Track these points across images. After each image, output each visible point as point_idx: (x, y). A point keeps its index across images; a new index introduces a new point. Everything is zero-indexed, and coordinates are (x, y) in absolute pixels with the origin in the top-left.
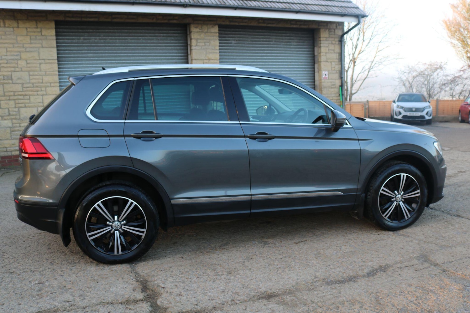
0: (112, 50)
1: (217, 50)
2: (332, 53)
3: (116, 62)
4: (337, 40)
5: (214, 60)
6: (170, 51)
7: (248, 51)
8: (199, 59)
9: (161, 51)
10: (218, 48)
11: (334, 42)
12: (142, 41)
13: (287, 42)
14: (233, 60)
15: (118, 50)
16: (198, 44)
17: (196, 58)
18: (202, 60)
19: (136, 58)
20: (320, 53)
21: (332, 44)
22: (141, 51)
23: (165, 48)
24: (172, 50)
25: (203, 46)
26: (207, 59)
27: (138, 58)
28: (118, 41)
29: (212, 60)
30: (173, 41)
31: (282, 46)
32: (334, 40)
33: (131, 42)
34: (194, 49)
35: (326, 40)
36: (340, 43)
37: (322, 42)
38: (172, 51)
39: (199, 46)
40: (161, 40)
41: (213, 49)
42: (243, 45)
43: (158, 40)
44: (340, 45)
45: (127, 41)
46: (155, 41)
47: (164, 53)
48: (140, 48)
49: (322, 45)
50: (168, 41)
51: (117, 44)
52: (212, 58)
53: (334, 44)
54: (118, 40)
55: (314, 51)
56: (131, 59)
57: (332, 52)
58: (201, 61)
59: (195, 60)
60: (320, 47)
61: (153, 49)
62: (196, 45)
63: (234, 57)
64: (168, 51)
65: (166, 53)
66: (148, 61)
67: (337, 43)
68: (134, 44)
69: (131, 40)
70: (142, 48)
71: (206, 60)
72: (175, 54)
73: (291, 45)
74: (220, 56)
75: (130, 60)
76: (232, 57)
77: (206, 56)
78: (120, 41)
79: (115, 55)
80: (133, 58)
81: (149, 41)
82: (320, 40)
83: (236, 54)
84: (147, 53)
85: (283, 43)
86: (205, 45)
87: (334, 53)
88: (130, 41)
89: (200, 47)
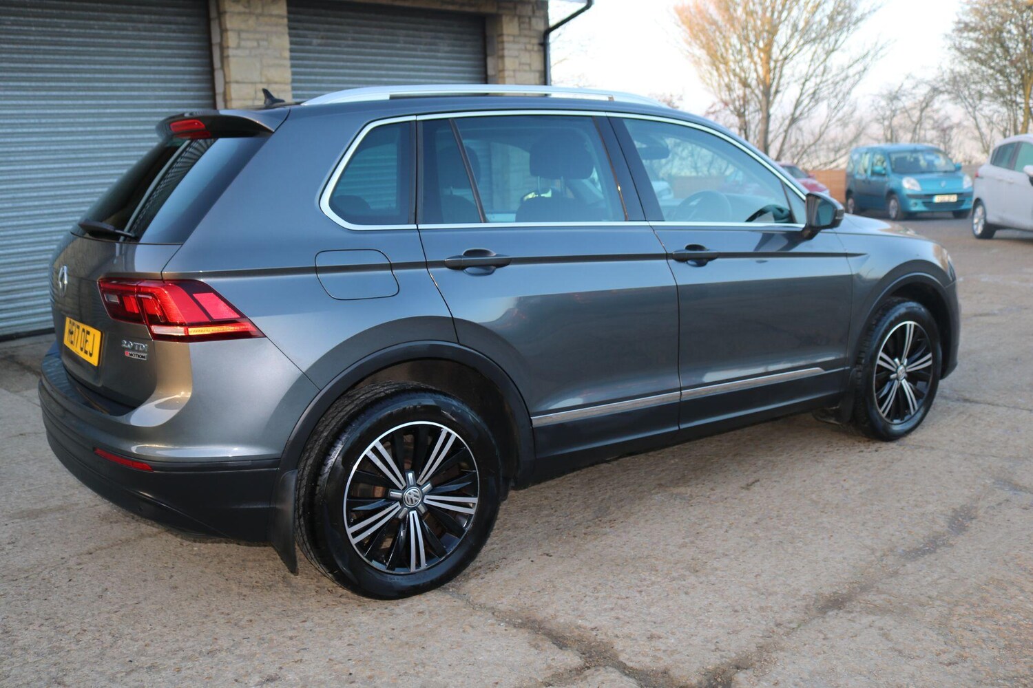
0: (19, 52)
1: (285, 58)
2: (525, 71)
3: (33, 84)
4: (535, 41)
5: (281, 83)
6: (169, 60)
7: (348, 64)
8: (246, 81)
9: (146, 59)
10: (287, 54)
11: (529, 47)
12: (97, 31)
13: (431, 44)
14: (317, 85)
15: (35, 52)
16: (243, 43)
17: (239, 78)
18: (252, 83)
19: (84, 75)
20: (503, 70)
21: (526, 50)
22: (97, 58)
23: (155, 51)
24: (174, 57)
25: (253, 48)
26: (264, 80)
27: (88, 76)
28: (33, 29)
29: (276, 83)
30: (174, 35)
31: (419, 53)
32: (529, 43)
33: (69, 32)
34: (234, 56)
35: (514, 42)
36: (541, 48)
37: (506, 45)
38: (173, 60)
39: (245, 48)
40: (145, 31)
41: (276, 58)
42: (337, 49)
43: (139, 30)
44: (542, 54)
45: (58, 30)
46: (130, 33)
47: (154, 64)
48: (92, 49)
49: (506, 53)
50: (163, 34)
51: (32, 38)
52: (277, 79)
53: (530, 51)
54: (35, 26)
55: (485, 66)
56: (72, 78)
57: (527, 68)
58: (250, 86)
59: (237, 82)
60: (502, 57)
61: (127, 55)
62: (238, 47)
63: (319, 78)
64: (164, 60)
65: (159, 64)
66: (114, 85)
67: (536, 48)
68: (77, 39)
69: (69, 26)
70: (99, 49)
71: (261, 83)
72: (182, 68)
73: (438, 51)
74: (294, 74)
75: (70, 80)
76: (313, 77)
77: (261, 74)
78: (40, 29)
79: (30, 65)
80: (78, 75)
81: (116, 32)
82: (503, 42)
83: (323, 70)
84: (112, 63)
85: (422, 47)
86: (259, 45)
87: (531, 71)
88: (67, 30)
89: (247, 52)
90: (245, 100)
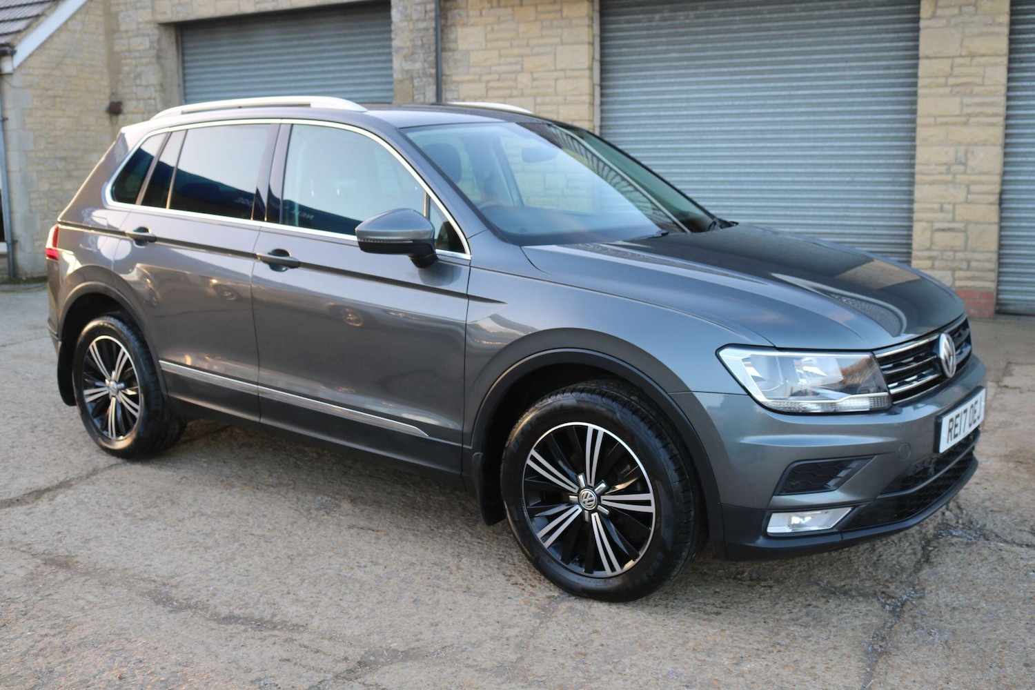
0: (723, 40)
1: (1000, 24)
3: (731, 69)
5: (991, 56)
6: (873, 36)
8: (940, 55)
9: (846, 38)
12: (798, 14)
15: (738, 39)
16: (939, 12)
17: (930, 52)
18: (948, 57)
19: (779, 59)
22: (795, 41)
23: (859, 28)
24: (880, 33)
25: (955, 16)
26: (964, 54)
27: (784, 58)
28: (738, 18)
29: (983, 55)
30: (884, 8)
33: (771, 18)
34: (927, 28)
38: (878, 36)
39: (941, 17)
40: (849, 8)
41: (986, 25)
43: (842, 8)
45: (760, 16)
46: (832, 12)
47: (856, 42)
48: (791, 32)
50: (870, 9)
51: (735, 27)
52: (982, 52)
54: (740, 15)
56: (768, 62)
58: (945, 60)
59: (927, 58)
61: (828, 34)
62: (933, 17)
64: (867, 37)
65: (861, 42)
66: (809, 66)
68: (777, 24)
69: (770, 12)
70: (797, 31)
71: (961, 56)
72: (888, 45)
75: (765, 64)
77: (961, 45)
78: (743, 17)
79: (730, 52)
80: (774, 59)
81: (816, 13)
84: (810, 45)
86: (961, 13)
88: (768, 16)
89: (944, 21)
90: (937, 77)
